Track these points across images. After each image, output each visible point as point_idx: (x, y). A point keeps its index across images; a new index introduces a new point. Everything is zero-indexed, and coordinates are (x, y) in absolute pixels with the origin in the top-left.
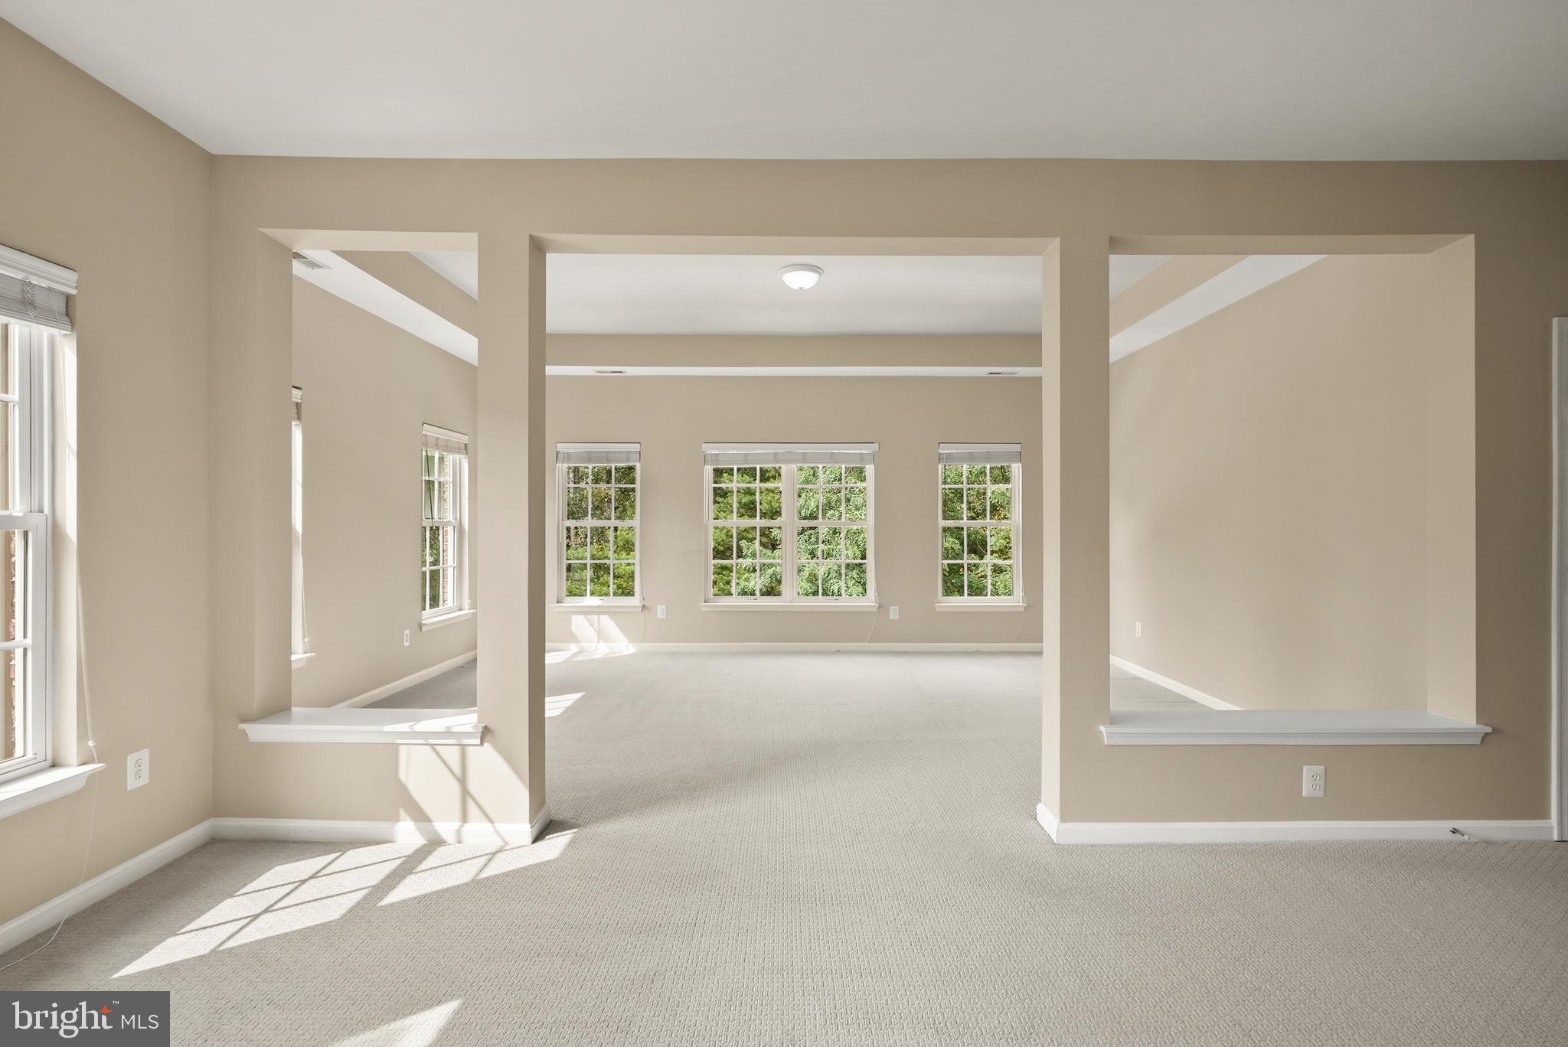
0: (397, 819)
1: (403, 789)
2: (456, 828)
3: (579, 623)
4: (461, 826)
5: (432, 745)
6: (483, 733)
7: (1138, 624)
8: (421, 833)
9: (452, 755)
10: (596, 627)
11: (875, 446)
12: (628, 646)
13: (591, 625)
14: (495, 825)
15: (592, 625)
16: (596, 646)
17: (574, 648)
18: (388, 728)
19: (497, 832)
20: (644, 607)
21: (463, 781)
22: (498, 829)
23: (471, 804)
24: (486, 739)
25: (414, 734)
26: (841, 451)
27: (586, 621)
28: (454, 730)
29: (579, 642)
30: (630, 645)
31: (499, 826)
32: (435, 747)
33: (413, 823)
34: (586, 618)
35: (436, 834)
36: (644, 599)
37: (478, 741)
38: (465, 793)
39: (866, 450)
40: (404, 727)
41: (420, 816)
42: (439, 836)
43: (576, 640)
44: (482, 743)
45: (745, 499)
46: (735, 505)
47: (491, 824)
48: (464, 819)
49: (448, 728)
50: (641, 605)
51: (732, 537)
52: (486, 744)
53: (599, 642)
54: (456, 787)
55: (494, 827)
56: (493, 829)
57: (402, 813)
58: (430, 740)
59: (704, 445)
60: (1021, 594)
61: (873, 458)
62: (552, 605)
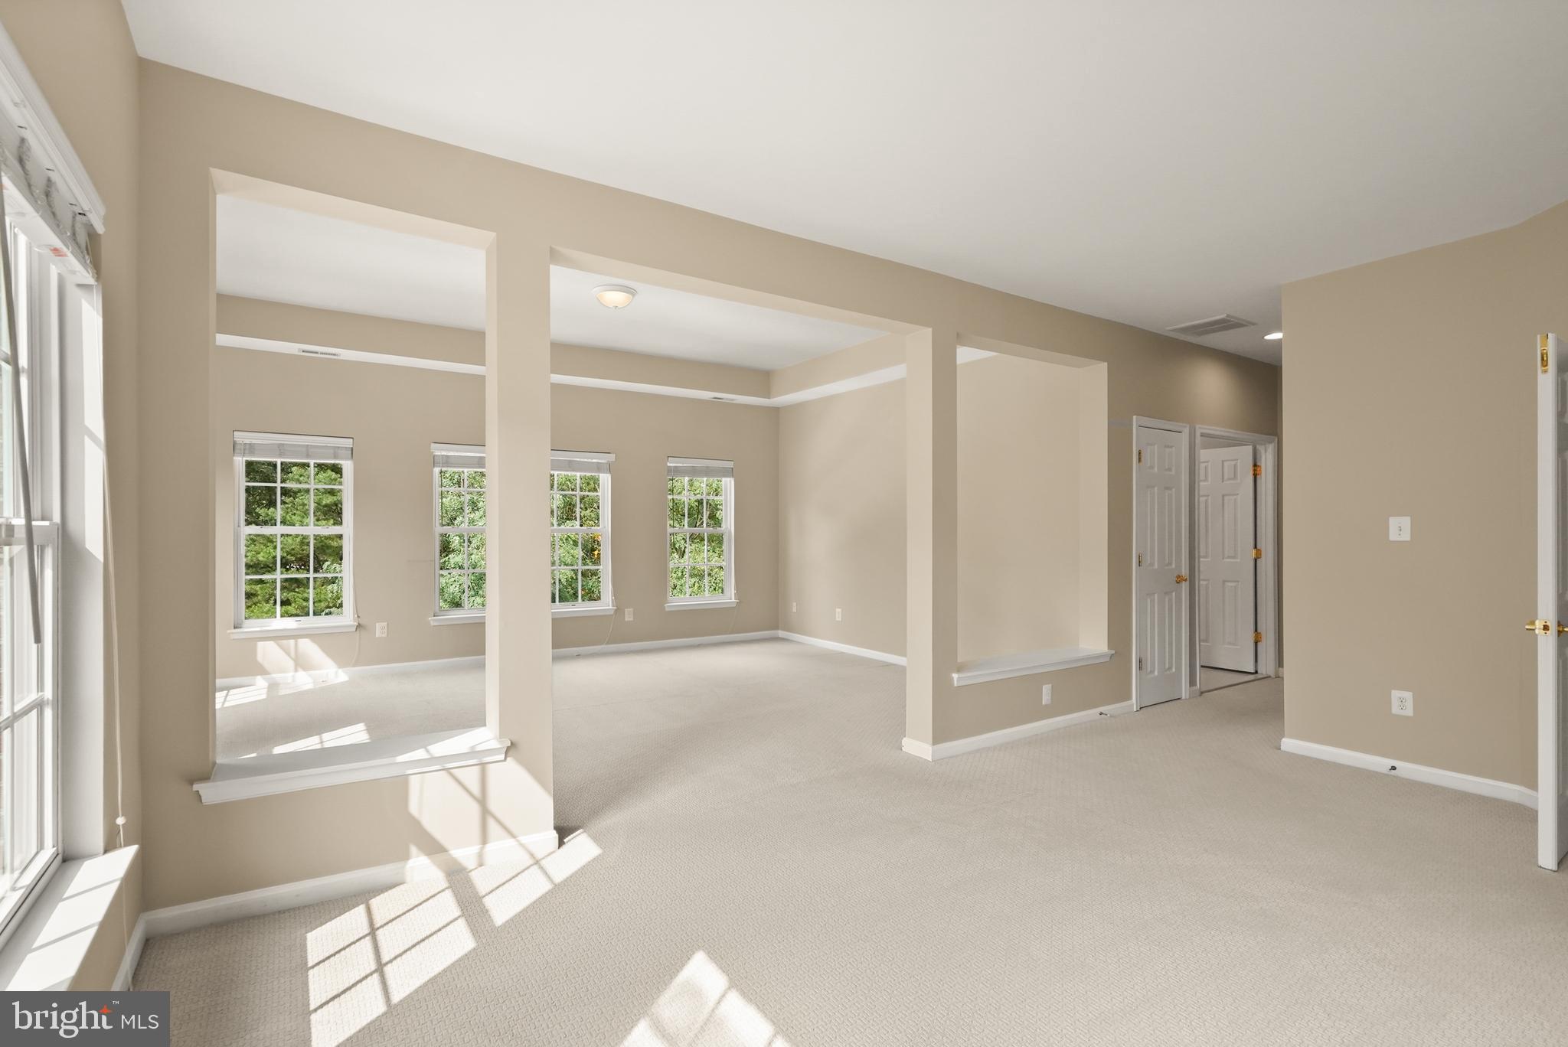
0: (406, 857)
1: (416, 824)
2: (477, 851)
3: (268, 652)
4: (482, 849)
5: (447, 770)
6: (508, 748)
7: (838, 610)
8: (439, 866)
9: (471, 777)
10: (293, 654)
11: (612, 457)
12: (336, 673)
13: (286, 653)
14: (519, 838)
15: (288, 654)
16: (293, 676)
17: (261, 682)
18: (400, 759)
19: (522, 845)
20: (359, 626)
21: (482, 801)
22: (523, 842)
23: (491, 823)
24: (510, 753)
25: (433, 760)
26: (582, 460)
27: (278, 647)
28: (479, 748)
29: (269, 674)
30: (340, 671)
31: (523, 839)
32: (452, 771)
33: (426, 857)
34: (278, 645)
35: (455, 861)
36: (358, 617)
37: (502, 757)
38: (485, 812)
39: (602, 459)
40: (419, 754)
41: (433, 848)
42: (460, 864)
43: (262, 671)
44: (505, 758)
45: (328, 500)
46: (312, 506)
47: (513, 840)
48: (484, 840)
49: (473, 747)
50: (356, 624)
51: (308, 544)
52: (508, 759)
53: (296, 670)
54: (474, 808)
55: (518, 841)
56: (516, 843)
57: (414, 850)
58: (446, 765)
59: (433, 445)
60: (733, 592)
61: (609, 468)
62: (229, 631)
